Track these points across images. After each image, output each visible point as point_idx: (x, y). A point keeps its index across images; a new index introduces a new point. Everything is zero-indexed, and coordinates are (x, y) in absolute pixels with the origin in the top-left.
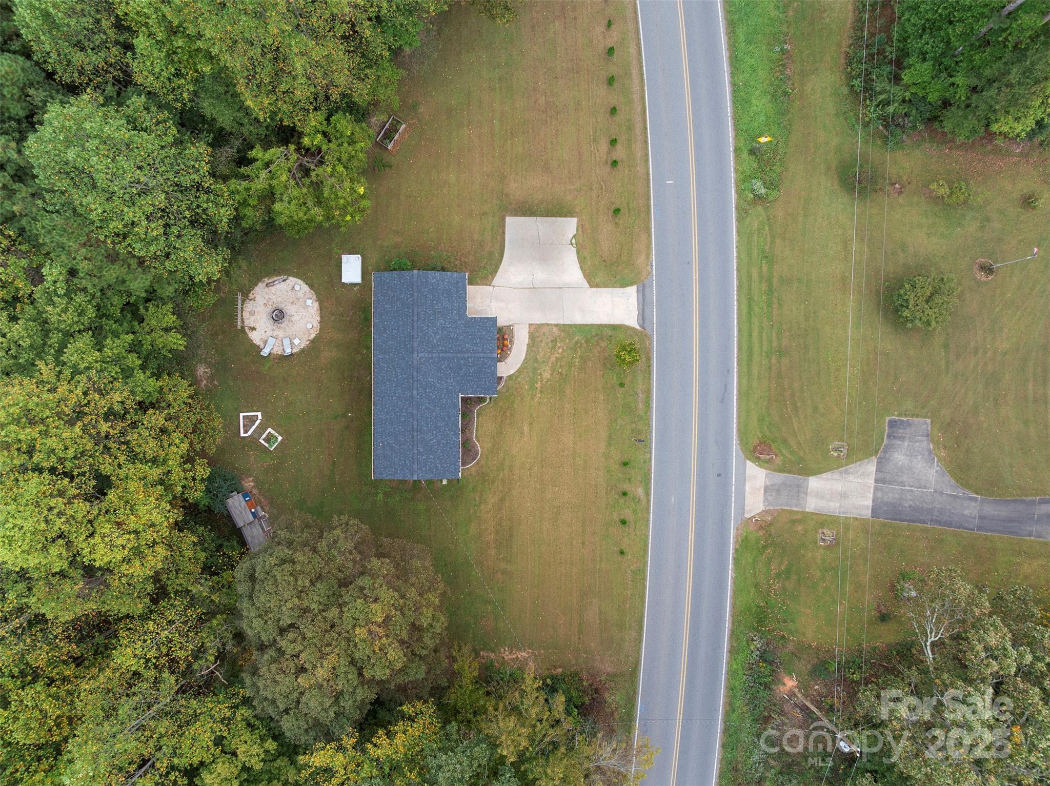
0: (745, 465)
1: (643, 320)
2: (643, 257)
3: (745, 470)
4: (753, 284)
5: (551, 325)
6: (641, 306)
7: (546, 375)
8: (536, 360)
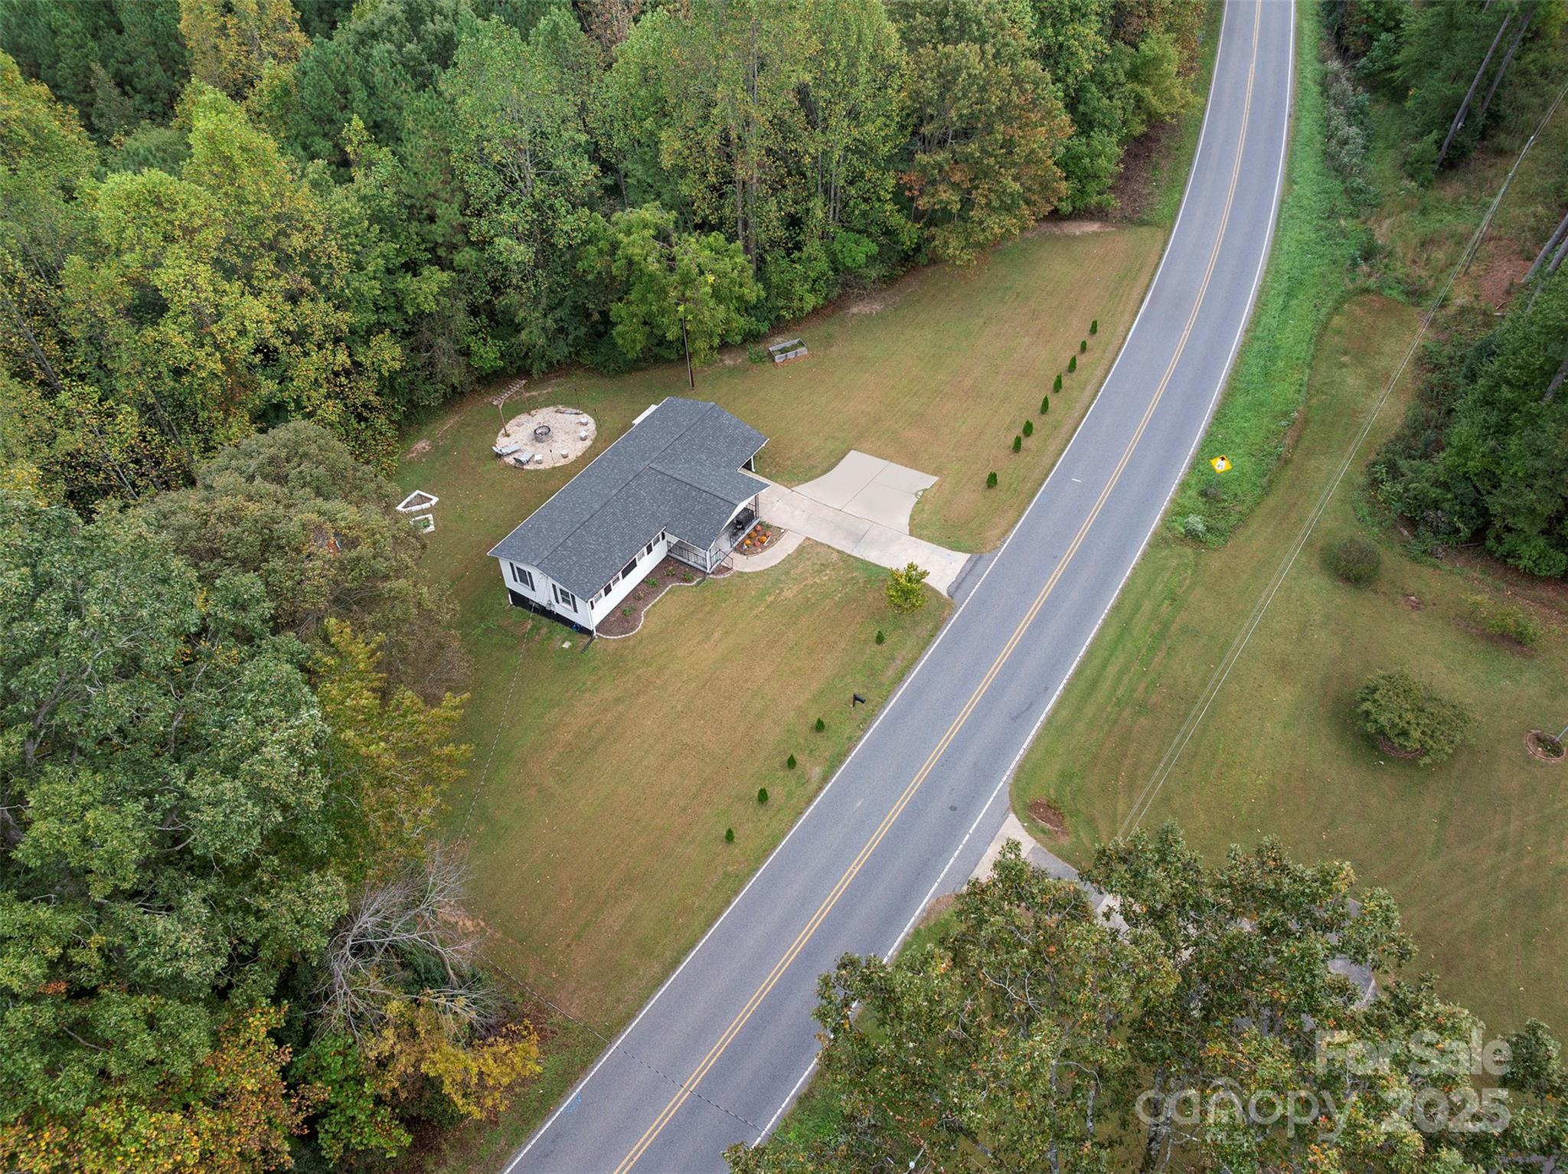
0: (1004, 817)
1: (957, 588)
2: (998, 531)
3: (1000, 824)
4: (1138, 616)
5: (834, 549)
6: (964, 575)
7: (787, 594)
8: (788, 573)
